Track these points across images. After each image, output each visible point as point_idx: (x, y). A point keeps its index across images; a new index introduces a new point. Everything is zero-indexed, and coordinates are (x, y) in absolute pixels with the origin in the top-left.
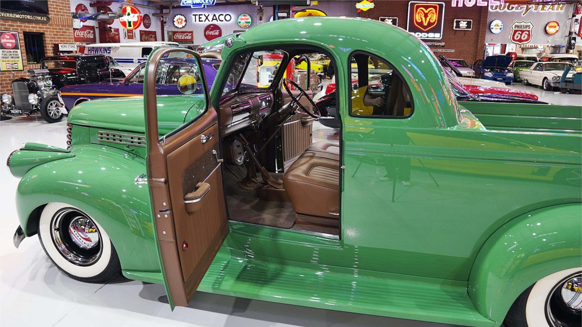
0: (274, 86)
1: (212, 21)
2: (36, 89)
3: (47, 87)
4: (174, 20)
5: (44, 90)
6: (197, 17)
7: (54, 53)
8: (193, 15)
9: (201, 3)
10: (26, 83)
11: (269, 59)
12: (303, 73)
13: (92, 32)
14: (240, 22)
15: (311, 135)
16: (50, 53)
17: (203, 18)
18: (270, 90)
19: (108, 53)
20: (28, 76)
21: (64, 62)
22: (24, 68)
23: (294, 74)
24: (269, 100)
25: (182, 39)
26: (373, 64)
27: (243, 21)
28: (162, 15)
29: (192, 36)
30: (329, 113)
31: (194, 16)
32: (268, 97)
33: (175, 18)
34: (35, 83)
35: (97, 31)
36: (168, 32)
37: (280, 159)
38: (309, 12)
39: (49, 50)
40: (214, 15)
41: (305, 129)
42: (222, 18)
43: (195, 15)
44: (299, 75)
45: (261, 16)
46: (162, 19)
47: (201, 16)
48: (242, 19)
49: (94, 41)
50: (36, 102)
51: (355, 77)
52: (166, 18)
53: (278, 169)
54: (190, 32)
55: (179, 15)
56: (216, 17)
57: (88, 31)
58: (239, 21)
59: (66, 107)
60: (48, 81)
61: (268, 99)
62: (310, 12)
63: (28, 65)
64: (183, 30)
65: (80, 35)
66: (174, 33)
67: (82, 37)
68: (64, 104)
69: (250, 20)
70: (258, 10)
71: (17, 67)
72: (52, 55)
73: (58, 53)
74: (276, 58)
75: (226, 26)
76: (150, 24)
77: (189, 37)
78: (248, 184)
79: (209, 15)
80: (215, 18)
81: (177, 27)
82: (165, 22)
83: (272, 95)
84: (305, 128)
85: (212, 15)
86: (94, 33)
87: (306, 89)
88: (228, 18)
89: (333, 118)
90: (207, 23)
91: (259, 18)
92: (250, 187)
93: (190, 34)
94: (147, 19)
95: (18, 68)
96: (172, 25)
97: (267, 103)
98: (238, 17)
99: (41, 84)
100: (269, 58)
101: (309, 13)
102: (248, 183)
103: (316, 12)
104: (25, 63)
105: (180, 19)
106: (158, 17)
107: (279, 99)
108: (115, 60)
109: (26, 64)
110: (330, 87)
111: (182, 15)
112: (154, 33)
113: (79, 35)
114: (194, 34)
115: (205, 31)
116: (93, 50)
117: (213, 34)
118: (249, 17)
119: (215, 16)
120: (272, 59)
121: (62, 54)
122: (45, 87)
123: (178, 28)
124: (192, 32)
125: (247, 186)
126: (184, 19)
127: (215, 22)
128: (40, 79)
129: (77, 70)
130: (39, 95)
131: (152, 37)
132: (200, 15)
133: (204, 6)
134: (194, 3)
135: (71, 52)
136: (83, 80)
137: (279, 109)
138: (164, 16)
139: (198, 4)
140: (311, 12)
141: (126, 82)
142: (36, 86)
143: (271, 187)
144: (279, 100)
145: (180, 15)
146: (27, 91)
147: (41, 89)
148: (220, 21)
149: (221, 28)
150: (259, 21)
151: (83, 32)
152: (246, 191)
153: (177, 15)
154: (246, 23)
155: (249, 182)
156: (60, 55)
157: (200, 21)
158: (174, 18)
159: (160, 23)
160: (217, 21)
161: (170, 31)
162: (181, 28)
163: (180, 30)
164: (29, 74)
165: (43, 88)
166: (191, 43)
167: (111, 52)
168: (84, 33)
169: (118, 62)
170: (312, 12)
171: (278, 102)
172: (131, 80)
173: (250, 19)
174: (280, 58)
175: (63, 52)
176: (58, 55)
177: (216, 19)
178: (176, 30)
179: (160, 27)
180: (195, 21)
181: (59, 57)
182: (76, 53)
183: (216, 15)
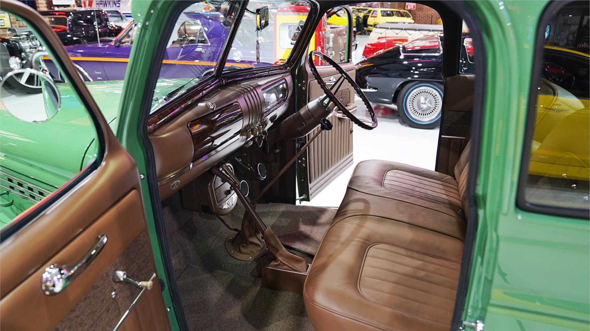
0: (293, 62)
2: (19, 51)
3: (33, 48)
5: (29, 52)
7: (47, 7)
10: (5, 44)
11: (292, 13)
12: (335, 29)
15: (351, 132)
16: (43, 7)
18: (286, 68)
19: (119, 7)
20: (9, 35)
21: (54, 18)
22: (13, 25)
23: (325, 33)
24: (283, 87)
26: (412, 17)
30: (369, 83)
32: (282, 84)
34: (17, 44)
37: (303, 180)
39: (42, 4)
41: (343, 125)
44: (332, 35)
50: (18, 67)
51: (397, 34)
53: (300, 196)
59: (50, 74)
60: (34, 41)
61: (281, 86)
63: (17, 22)
68: (47, 70)
71: (3, 24)
72: (46, 9)
73: (52, 8)
74: (302, 12)
78: (242, 249)
83: (289, 79)
84: (343, 123)
87: (346, 61)
89: (374, 90)
92: (247, 254)
95: (4, 26)
97: (279, 94)
99: (25, 45)
100: (293, 11)
102: (244, 247)
104: (13, 19)
107: (302, 83)
108: (124, 15)
109: (15, 21)
110: (368, 48)
116: (102, 4)
120: (296, 13)
121: (56, 9)
122: (30, 48)
125: (240, 252)
128: (23, 39)
129: (67, 28)
130: (22, 59)
135: (69, 6)
136: (76, 40)
137: (302, 107)
141: (117, 43)
142: (19, 48)
143: (282, 264)
144: (303, 85)
146: (7, 54)
147: (25, 51)
152: (238, 262)
155: (244, 245)
156: (54, 9)
164: (10, 32)
165: (28, 50)
167: (121, 5)
169: (127, 16)
171: (301, 87)
172: (123, 41)
174: (306, 11)
175: (58, 6)
176: (52, 9)
181: (53, 12)
182: (74, 7)
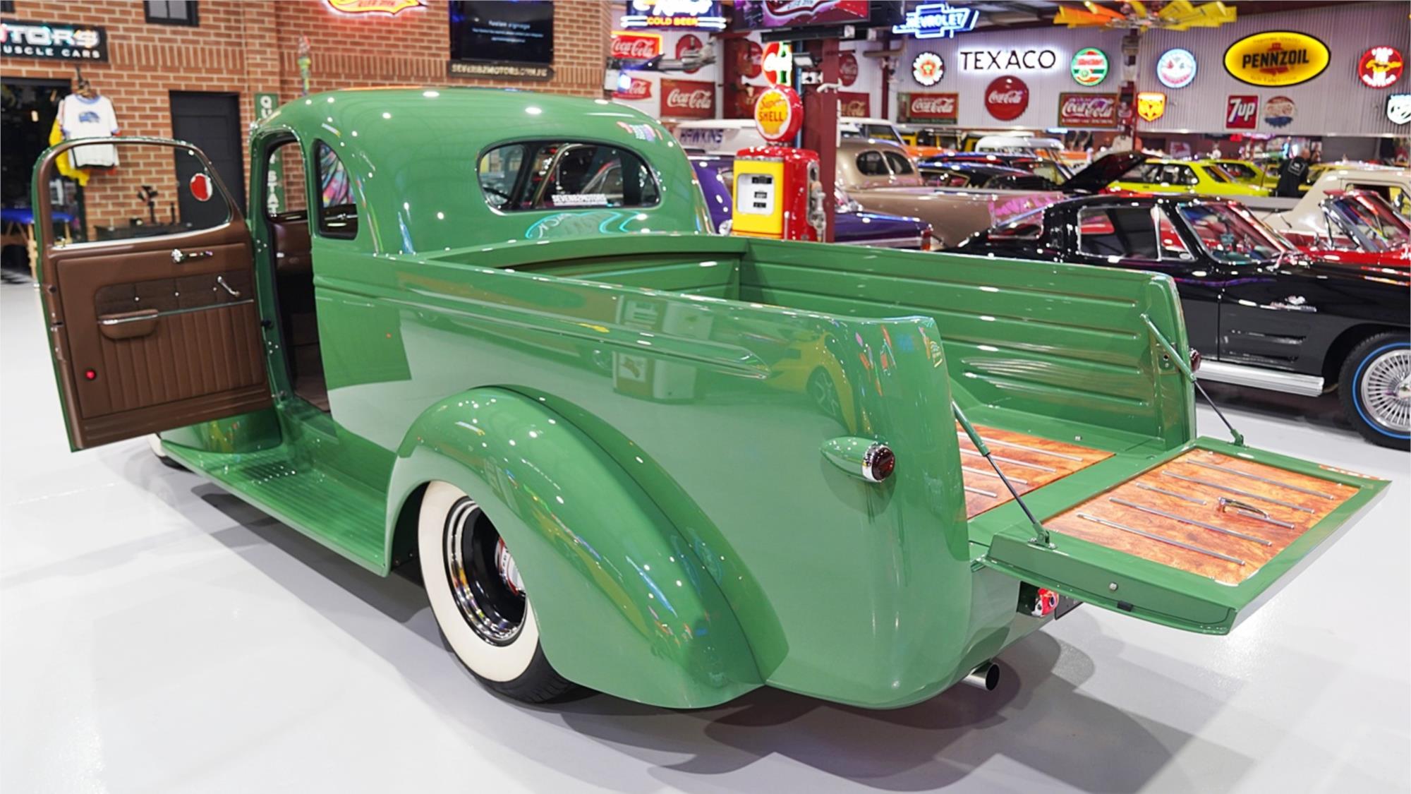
1: (1007, 67)
4: (915, 65)
6: (971, 58)
8: (962, 53)
9: (938, 25)
13: (708, 94)
14: (1076, 71)
17: (985, 60)
19: (718, 142)
25: (931, 113)
27: (1088, 68)
28: (886, 54)
29: (955, 105)
31: (964, 56)
33: (917, 60)
35: (719, 92)
36: (899, 95)
38: (1274, 41)
40: (1014, 53)
42: (1032, 60)
43: (966, 54)
45: (1132, 53)
46: (884, 63)
47: (979, 56)
48: (1083, 63)
49: (710, 114)
52: (895, 61)
54: (949, 96)
55: (926, 54)
56: (1017, 59)
57: (697, 92)
58: (1076, 67)
62: (1275, 39)
64: (936, 90)
65: (679, 101)
66: (914, 97)
67: (684, 105)
69: (1104, 66)
70: (1126, 37)
75: (1041, 80)
76: (855, 76)
77: (947, 109)
79: (999, 53)
80: (1014, 60)
81: (919, 83)
82: (892, 72)
85: (1007, 52)
86: (713, 98)
88: (1047, 59)
90: (995, 73)
91: (1127, 59)
93: (951, 101)
94: (849, 64)
96: (907, 78)
98: (1075, 54)
101: (1273, 44)
103: (1296, 40)
105: (928, 63)
106: (876, 58)
111: (933, 53)
112: (865, 97)
113: (676, 103)
114: (961, 101)
115: (988, 93)
116: (691, 136)
117: (1006, 102)
118: (1100, 57)
119: (1016, 56)
123: (923, 85)
124: (954, 96)
126: (939, 63)
127: (1013, 71)
131: (857, 106)
132: (976, 53)
133: (947, 32)
134: (925, 26)
138: (892, 57)
139: (932, 28)
140: (1278, 41)
145: (929, 52)
148: (1027, 66)
149: (1029, 86)
150: (1127, 68)
151: (687, 95)
153: (923, 53)
154: (1094, 71)
157: (976, 68)
158: (915, 61)
159: (879, 74)
160: (1020, 67)
161: (903, 94)
162: (929, 86)
163: (927, 91)
166: (952, 121)
167: (724, 139)
168: (689, 98)
170: (1282, 39)
173: (1105, 62)
177: (1018, 63)
178: (919, 90)
179: (879, 83)
180: (965, 68)
183: (1017, 53)
